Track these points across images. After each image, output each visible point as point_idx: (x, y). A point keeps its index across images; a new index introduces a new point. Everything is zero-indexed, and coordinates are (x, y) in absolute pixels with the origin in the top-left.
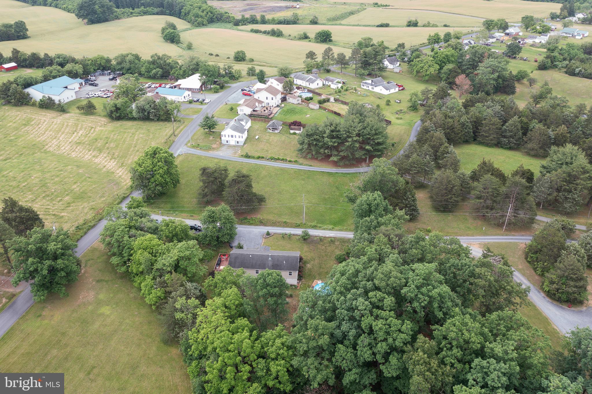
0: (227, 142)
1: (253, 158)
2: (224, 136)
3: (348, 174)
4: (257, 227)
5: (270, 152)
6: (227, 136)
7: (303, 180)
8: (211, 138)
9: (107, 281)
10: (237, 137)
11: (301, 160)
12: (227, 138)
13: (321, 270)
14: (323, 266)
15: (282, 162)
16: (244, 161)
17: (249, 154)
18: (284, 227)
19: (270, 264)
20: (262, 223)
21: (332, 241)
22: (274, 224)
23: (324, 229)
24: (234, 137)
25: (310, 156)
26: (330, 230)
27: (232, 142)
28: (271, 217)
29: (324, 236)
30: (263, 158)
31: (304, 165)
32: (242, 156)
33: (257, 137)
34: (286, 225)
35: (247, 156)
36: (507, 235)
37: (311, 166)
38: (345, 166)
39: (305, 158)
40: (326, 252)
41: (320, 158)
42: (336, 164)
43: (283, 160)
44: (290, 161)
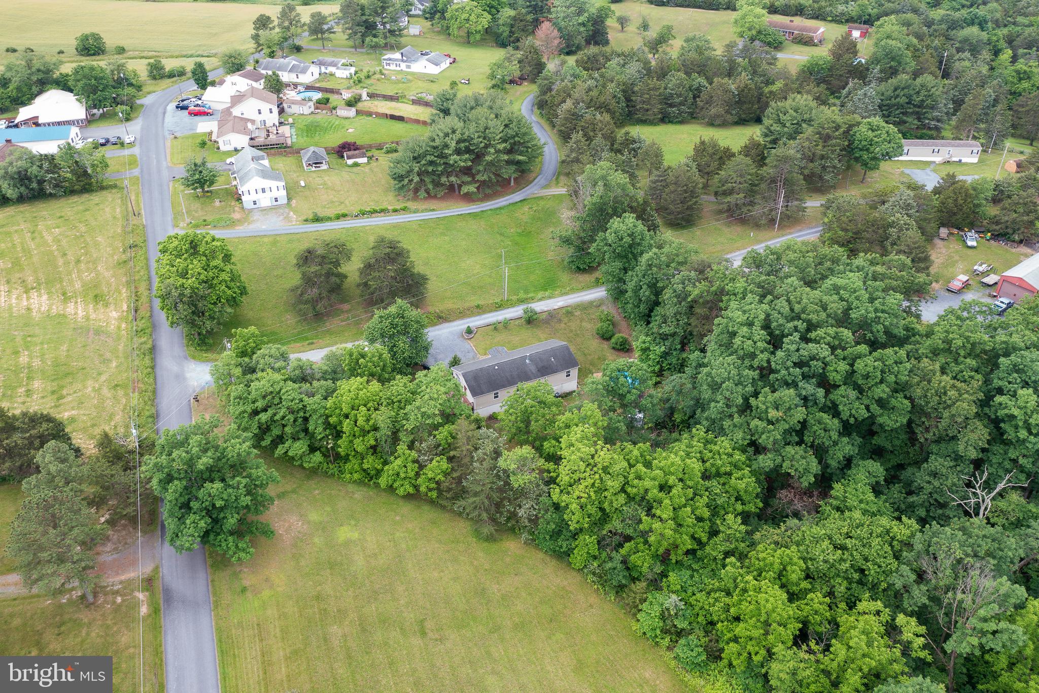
0: (255, 203)
1: (329, 219)
2: (246, 193)
3: (500, 208)
4: (437, 327)
5: (347, 202)
6: (253, 192)
7: (443, 234)
8: (217, 203)
9: (294, 491)
10: (274, 189)
11: (410, 204)
12: (253, 197)
13: (590, 358)
14: (587, 351)
15: (382, 214)
16: (319, 229)
17: (321, 215)
18: (479, 314)
19: (533, 368)
20: (441, 318)
21: (569, 312)
22: (462, 314)
23: (540, 300)
24: (267, 190)
25: (422, 194)
26: (550, 298)
27: (265, 201)
28: (449, 305)
29: (549, 308)
30: (344, 216)
31: (422, 211)
32: (306, 220)
33: (303, 184)
34: (480, 310)
35: (317, 219)
36: (783, 236)
37: (434, 210)
38: (487, 198)
39: (415, 198)
40: (571, 331)
41: (442, 193)
42: (468, 198)
43: (382, 211)
44: (395, 211)
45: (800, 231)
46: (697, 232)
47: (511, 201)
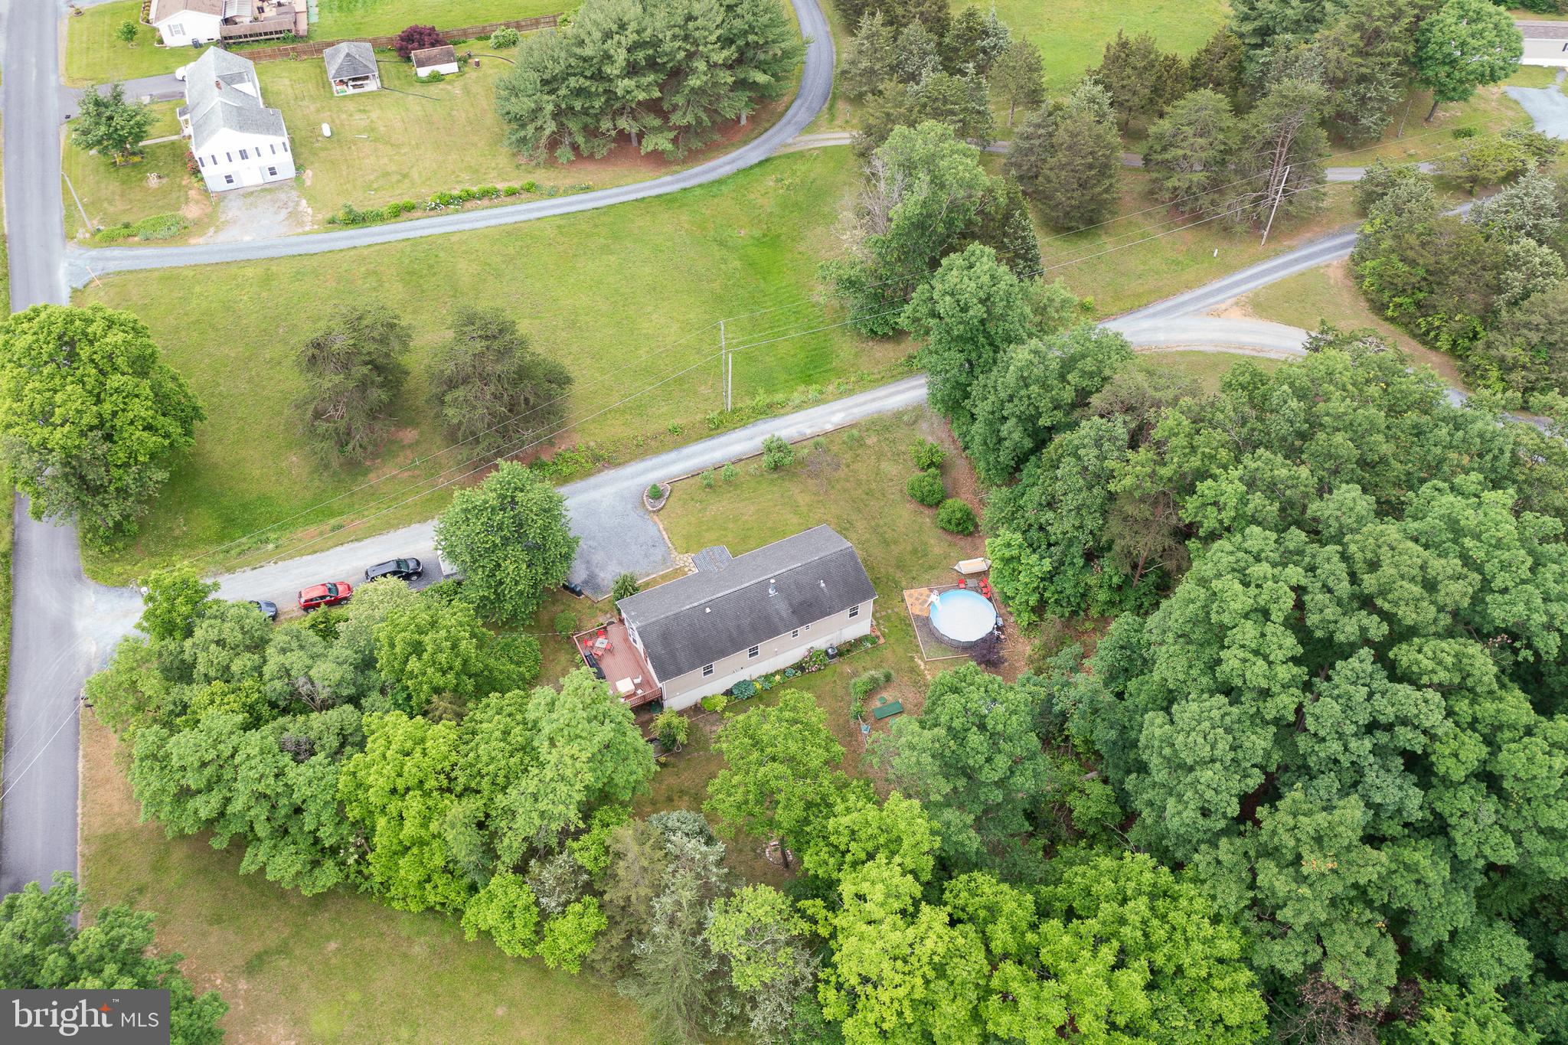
0: (229, 179)
1: (379, 218)
2: (208, 162)
3: (720, 182)
4: (592, 480)
5: (415, 174)
6: (222, 159)
7: (605, 249)
8: (153, 181)
9: (283, 950)
10: (266, 151)
11: (544, 177)
12: (224, 168)
13: (896, 550)
14: (889, 536)
15: (486, 202)
16: (358, 242)
17: (360, 210)
18: (677, 446)
19: (783, 608)
20: (602, 460)
21: (854, 437)
22: (643, 448)
23: (798, 408)
24: (252, 153)
25: (564, 153)
26: (817, 402)
27: (250, 175)
28: (617, 429)
29: (816, 430)
30: (410, 208)
31: (566, 193)
32: (332, 222)
33: (326, 130)
34: (679, 437)
35: (355, 220)
36: (1277, 255)
37: (587, 189)
38: (693, 156)
39: (552, 162)
40: (859, 483)
41: (605, 152)
42: (658, 159)
43: (485, 194)
44: (512, 193)
45: (1311, 242)
46: (1108, 244)
47: (741, 164)
